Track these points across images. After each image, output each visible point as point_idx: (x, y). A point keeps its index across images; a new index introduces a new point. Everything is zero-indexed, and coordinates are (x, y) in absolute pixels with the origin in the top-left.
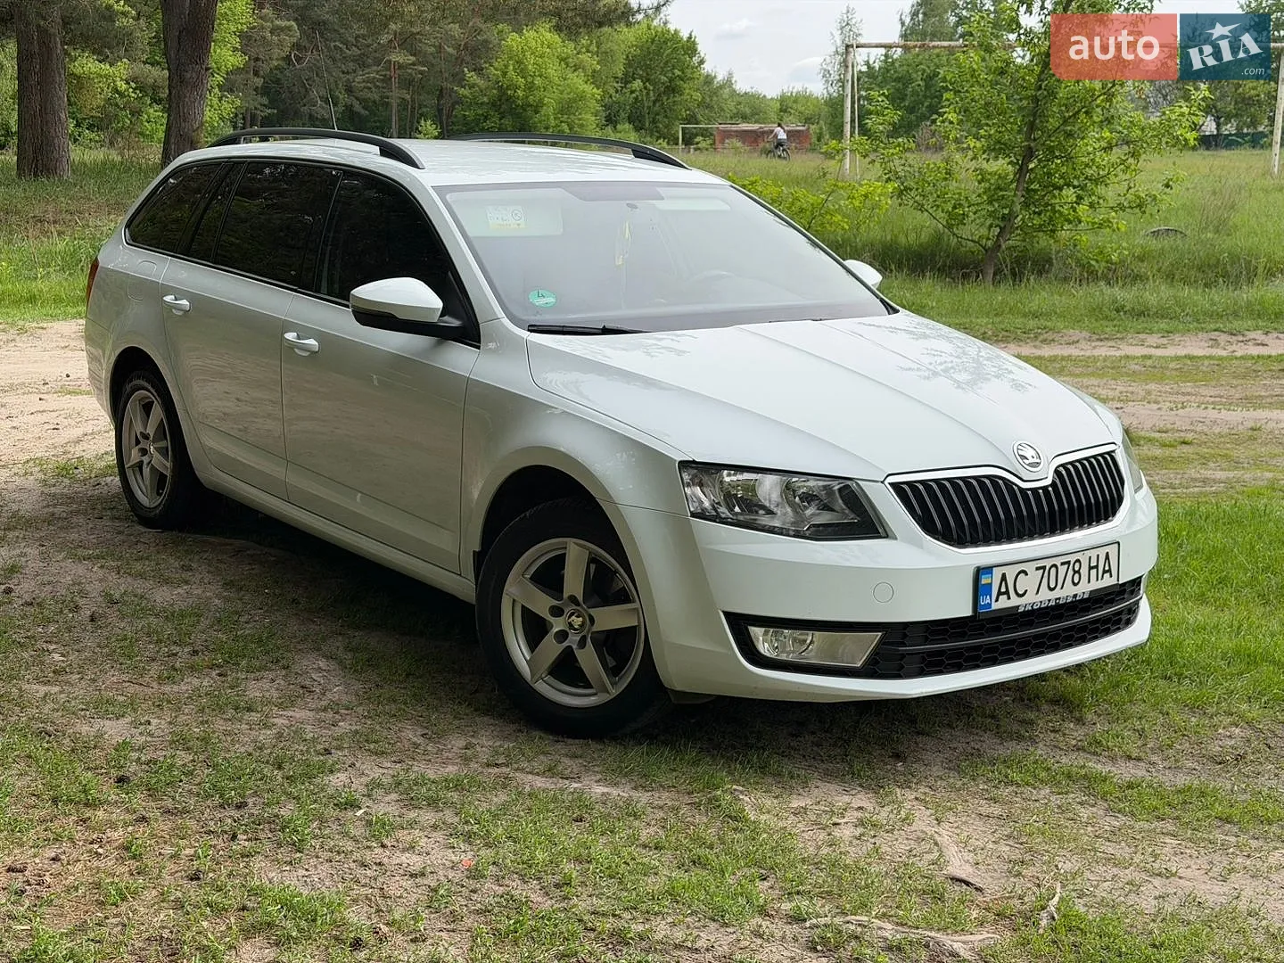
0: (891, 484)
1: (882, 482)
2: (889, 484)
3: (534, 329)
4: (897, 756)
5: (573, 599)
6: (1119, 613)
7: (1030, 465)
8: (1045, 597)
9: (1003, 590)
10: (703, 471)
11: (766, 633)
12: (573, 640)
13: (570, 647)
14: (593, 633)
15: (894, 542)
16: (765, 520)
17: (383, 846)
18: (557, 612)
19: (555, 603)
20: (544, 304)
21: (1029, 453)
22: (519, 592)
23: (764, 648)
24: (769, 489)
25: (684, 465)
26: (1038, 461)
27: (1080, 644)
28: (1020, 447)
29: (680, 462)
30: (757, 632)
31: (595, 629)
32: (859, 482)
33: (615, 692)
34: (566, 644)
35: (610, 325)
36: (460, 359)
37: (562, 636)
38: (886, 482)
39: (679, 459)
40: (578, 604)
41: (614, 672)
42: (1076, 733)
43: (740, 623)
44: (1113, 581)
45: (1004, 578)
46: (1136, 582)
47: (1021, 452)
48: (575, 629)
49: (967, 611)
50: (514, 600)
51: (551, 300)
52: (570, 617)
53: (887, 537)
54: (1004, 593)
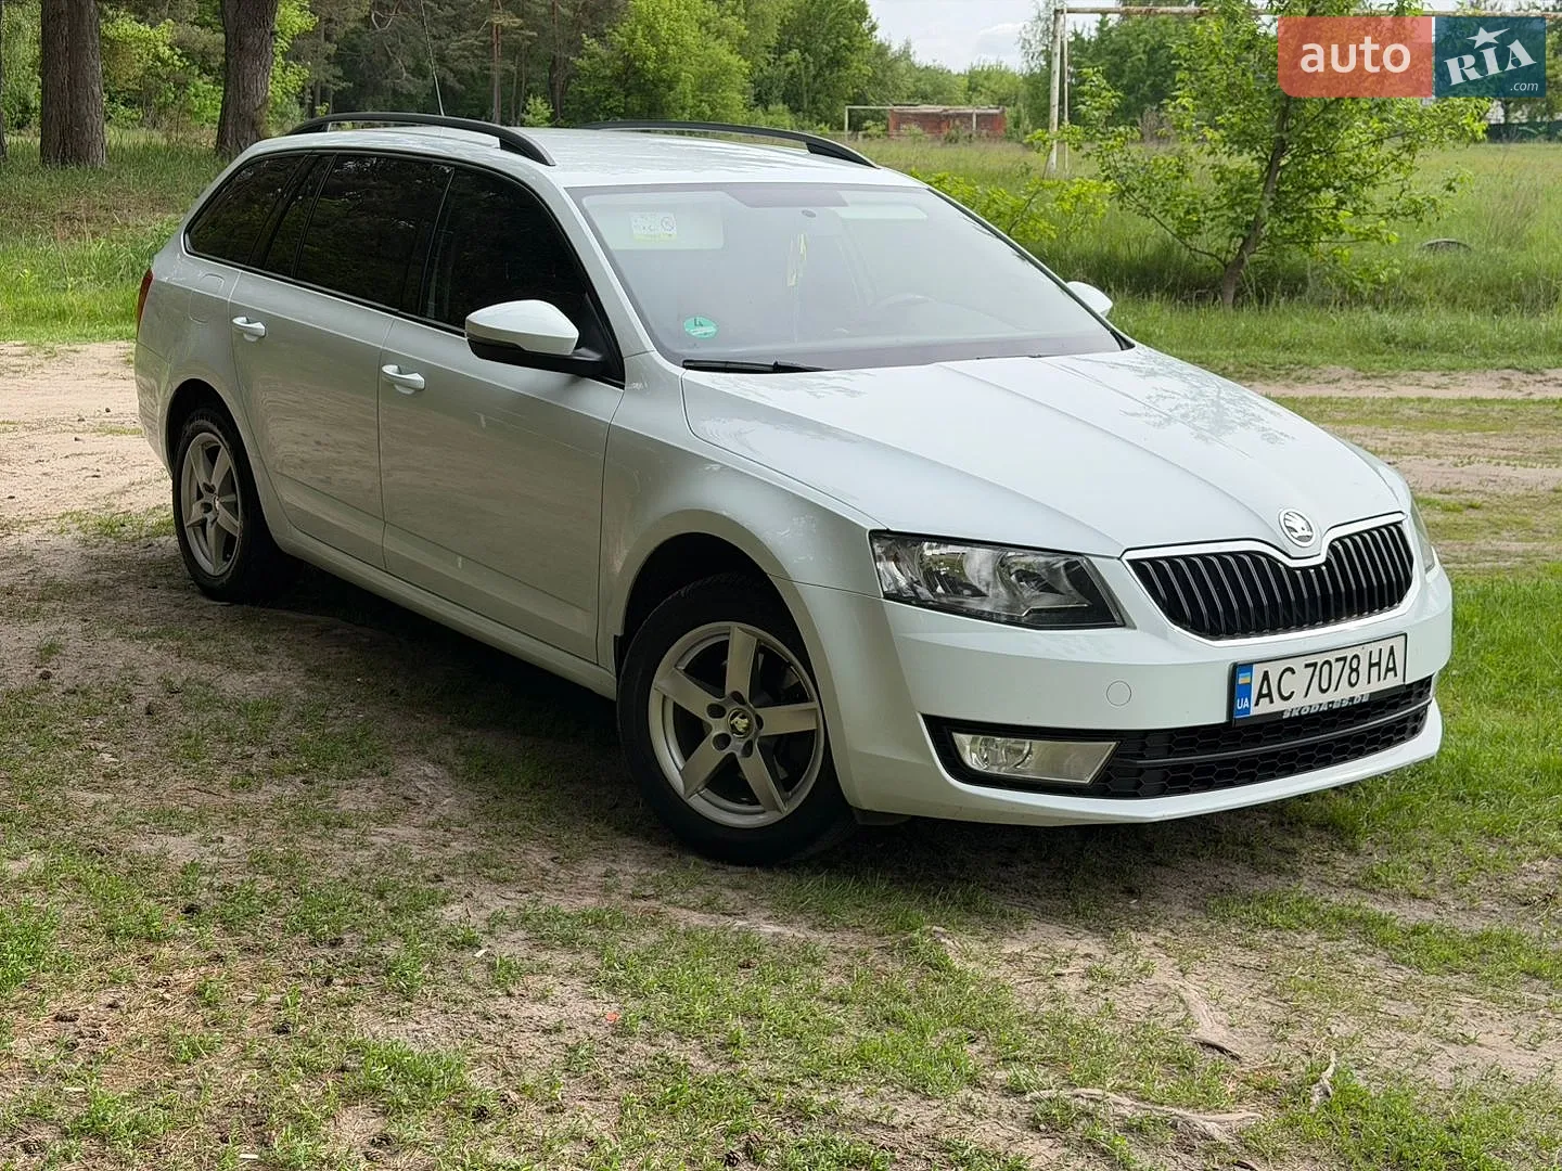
0: (1129, 561)
1: (1119, 559)
2: (1128, 561)
3: (691, 365)
4: (1131, 892)
5: (737, 697)
6: (1404, 720)
7: (1300, 538)
8: (1316, 701)
9: (1265, 691)
10: (899, 543)
11: (973, 742)
12: (736, 746)
13: (732, 755)
14: (761, 738)
15: (1133, 631)
16: (973, 603)
17: (509, 995)
18: (717, 711)
19: (716, 701)
20: (703, 335)
21: (1298, 524)
22: (670, 686)
23: (972, 760)
24: (979, 565)
25: (876, 535)
26: (1309, 534)
27: (1356, 758)
28: (1287, 517)
29: (872, 532)
30: (963, 740)
31: (765, 732)
32: (1092, 559)
33: (787, 810)
34: (727, 751)
35: (783, 361)
36: (599, 402)
37: (723, 741)
38: (1123, 559)
39: (869, 528)
40: (742, 702)
41: (787, 785)
42: (1348, 866)
43: (943, 730)
44: (1398, 681)
45: (1266, 676)
46: (1425, 683)
47: (1288, 524)
48: (740, 733)
49: (1220, 717)
50: (664, 697)
51: (711, 329)
52: (732, 719)
53: (1124, 625)
54: (1265, 696)
